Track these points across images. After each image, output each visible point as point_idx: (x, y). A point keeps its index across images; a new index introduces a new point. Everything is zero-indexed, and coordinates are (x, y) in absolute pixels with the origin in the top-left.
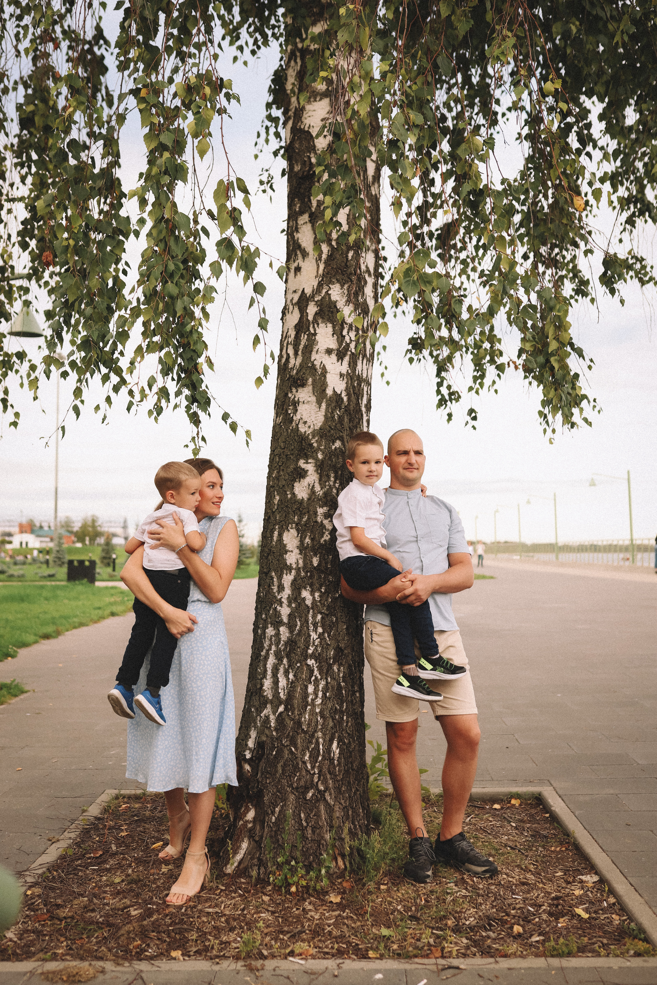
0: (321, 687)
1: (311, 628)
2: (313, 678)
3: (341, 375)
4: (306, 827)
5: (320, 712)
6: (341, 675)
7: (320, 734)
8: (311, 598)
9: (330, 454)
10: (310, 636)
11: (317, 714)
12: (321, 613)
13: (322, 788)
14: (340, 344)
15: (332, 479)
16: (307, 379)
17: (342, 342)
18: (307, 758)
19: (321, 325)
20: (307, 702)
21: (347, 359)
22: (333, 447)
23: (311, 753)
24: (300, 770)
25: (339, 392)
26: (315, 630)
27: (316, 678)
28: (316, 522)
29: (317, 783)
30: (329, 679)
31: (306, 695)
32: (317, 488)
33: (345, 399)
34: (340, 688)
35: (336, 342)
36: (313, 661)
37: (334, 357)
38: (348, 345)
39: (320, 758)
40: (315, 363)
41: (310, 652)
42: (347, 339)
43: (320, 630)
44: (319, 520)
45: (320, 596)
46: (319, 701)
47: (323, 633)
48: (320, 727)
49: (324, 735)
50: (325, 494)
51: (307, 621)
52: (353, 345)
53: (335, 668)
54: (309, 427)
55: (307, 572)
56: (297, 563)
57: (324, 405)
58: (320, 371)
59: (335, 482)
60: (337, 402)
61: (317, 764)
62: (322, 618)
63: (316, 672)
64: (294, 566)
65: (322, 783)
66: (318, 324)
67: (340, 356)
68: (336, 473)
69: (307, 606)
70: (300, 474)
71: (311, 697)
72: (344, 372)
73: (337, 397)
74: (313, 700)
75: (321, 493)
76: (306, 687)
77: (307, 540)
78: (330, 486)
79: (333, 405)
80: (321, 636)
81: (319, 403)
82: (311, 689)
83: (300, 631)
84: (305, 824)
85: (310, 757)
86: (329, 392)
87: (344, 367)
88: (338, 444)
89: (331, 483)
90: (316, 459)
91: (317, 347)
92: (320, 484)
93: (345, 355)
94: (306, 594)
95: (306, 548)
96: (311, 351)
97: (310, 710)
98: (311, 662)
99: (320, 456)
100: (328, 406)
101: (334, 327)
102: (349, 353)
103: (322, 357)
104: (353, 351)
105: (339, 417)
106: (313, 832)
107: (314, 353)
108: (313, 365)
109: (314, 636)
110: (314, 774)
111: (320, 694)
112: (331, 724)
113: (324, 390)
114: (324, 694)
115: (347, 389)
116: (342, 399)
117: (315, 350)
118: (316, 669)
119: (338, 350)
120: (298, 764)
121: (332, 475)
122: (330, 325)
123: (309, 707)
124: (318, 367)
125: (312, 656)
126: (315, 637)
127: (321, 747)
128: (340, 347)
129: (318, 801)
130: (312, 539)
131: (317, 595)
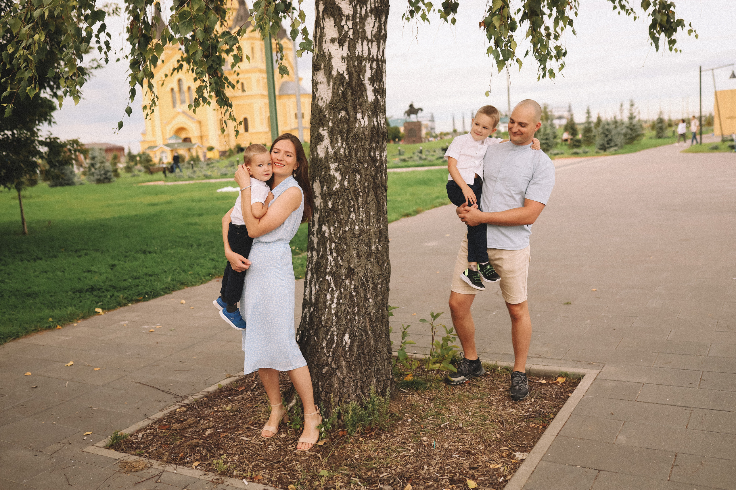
0: (336, 295)
1: (329, 253)
2: (330, 289)
3: (343, 58)
4: (321, 392)
5: (335, 314)
6: (353, 287)
7: (335, 329)
8: (328, 231)
9: (338, 122)
10: (328, 259)
11: (332, 314)
12: (335, 242)
13: (334, 366)
14: (340, 33)
15: (340, 141)
16: (321, 65)
17: (342, 31)
18: (324, 345)
19: (326, 20)
20: (326, 306)
21: (346, 45)
22: (340, 117)
23: (327, 341)
24: (319, 353)
25: (341, 73)
26: (331, 254)
27: (333, 289)
28: (330, 175)
29: (331, 362)
30: (342, 290)
31: (326, 301)
32: (330, 149)
33: (347, 77)
34: (351, 296)
35: (337, 32)
36: (330, 277)
37: (336, 44)
38: (347, 33)
39: (334, 345)
40: (325, 51)
41: (328, 270)
42: (346, 28)
43: (335, 255)
44: (332, 173)
45: (334, 230)
46: (334, 306)
47: (337, 256)
48: (334, 324)
49: (339, 329)
50: (335, 153)
51: (326, 249)
52: (351, 33)
53: (347, 282)
54: (324, 102)
55: (326, 212)
56: (320, 205)
57: (331, 84)
58: (327, 57)
59: (342, 144)
60: (340, 80)
61: (332, 350)
62: (336, 246)
63: (332, 285)
64: (319, 208)
65: (335, 363)
66: (324, 19)
67: (341, 44)
68: (342, 136)
69: (326, 237)
70: (320, 139)
71: (329, 302)
72: (345, 55)
73: (341, 76)
74: (330, 305)
75: (333, 152)
76: (326, 296)
77: (325, 189)
78: (338, 147)
79: (338, 83)
80: (335, 259)
81: (328, 82)
82: (329, 297)
83: (322, 255)
84: (320, 389)
85: (327, 344)
86: (334, 73)
87: (345, 52)
88: (343, 114)
89: (339, 144)
90: (328, 127)
91: (325, 38)
92: (332, 146)
93: (345, 42)
94: (324, 228)
95: (325, 195)
96: (322, 42)
97: (328, 311)
98: (328, 278)
99: (331, 124)
100: (334, 84)
101: (335, 20)
102: (348, 39)
103: (329, 46)
104: (351, 37)
105: (343, 93)
106: (326, 395)
107: (324, 43)
108: (324, 53)
109: (330, 259)
110: (329, 356)
111: (335, 301)
112: (344, 322)
113: (331, 72)
114: (338, 300)
115: (348, 69)
116: (344, 77)
117: (324, 40)
118: (332, 283)
119: (339, 39)
120: (318, 349)
121: (340, 138)
122: (332, 19)
123: (327, 310)
124: (326, 54)
125: (330, 273)
126: (332, 260)
127: (336, 337)
128: (340, 35)
129: (331, 375)
130: (328, 188)
131: (332, 229)
